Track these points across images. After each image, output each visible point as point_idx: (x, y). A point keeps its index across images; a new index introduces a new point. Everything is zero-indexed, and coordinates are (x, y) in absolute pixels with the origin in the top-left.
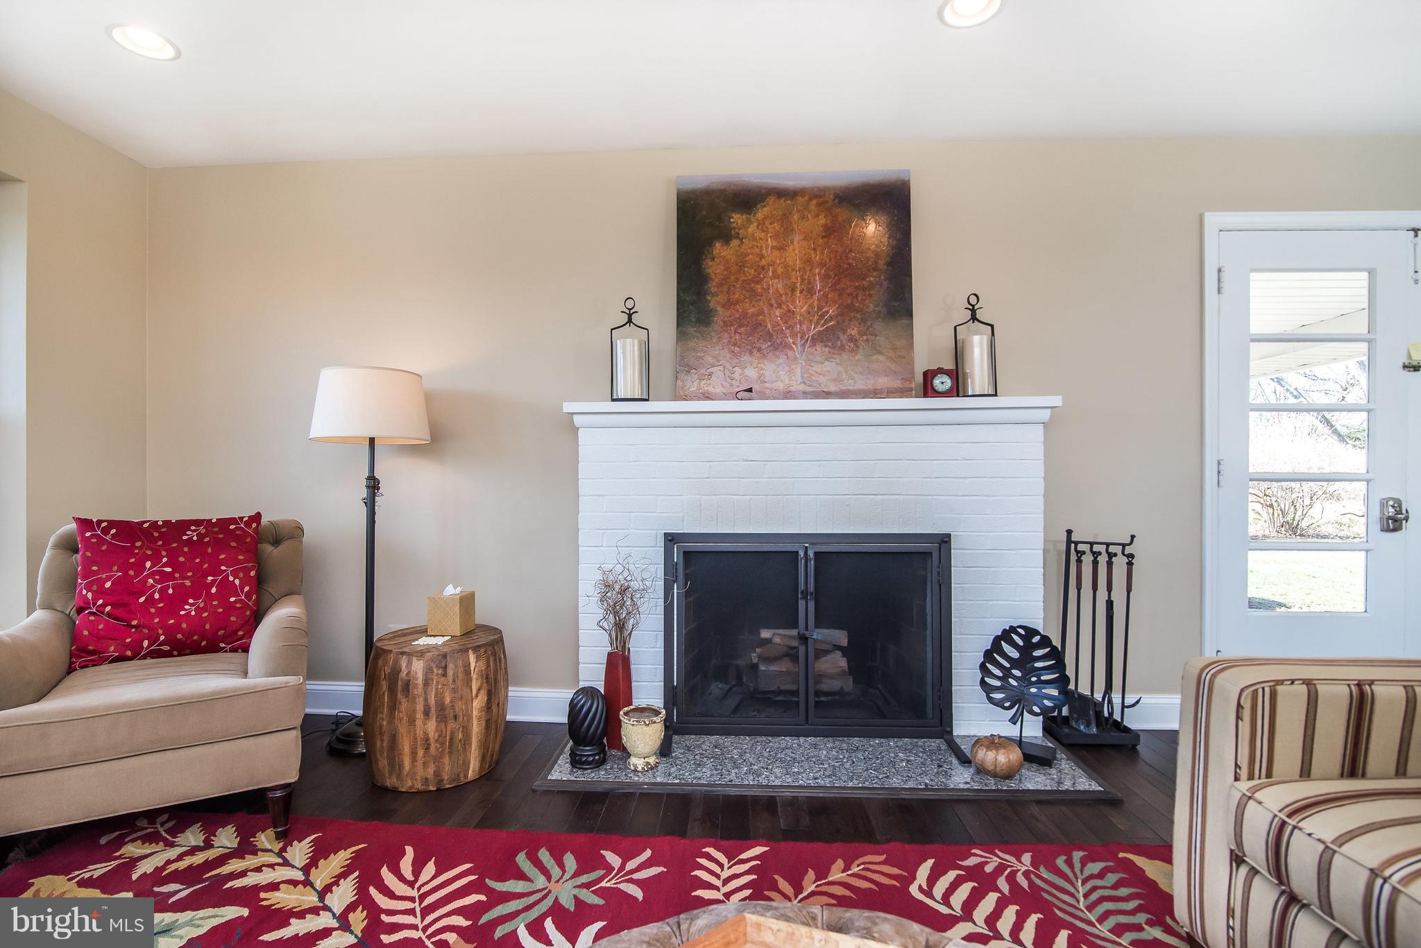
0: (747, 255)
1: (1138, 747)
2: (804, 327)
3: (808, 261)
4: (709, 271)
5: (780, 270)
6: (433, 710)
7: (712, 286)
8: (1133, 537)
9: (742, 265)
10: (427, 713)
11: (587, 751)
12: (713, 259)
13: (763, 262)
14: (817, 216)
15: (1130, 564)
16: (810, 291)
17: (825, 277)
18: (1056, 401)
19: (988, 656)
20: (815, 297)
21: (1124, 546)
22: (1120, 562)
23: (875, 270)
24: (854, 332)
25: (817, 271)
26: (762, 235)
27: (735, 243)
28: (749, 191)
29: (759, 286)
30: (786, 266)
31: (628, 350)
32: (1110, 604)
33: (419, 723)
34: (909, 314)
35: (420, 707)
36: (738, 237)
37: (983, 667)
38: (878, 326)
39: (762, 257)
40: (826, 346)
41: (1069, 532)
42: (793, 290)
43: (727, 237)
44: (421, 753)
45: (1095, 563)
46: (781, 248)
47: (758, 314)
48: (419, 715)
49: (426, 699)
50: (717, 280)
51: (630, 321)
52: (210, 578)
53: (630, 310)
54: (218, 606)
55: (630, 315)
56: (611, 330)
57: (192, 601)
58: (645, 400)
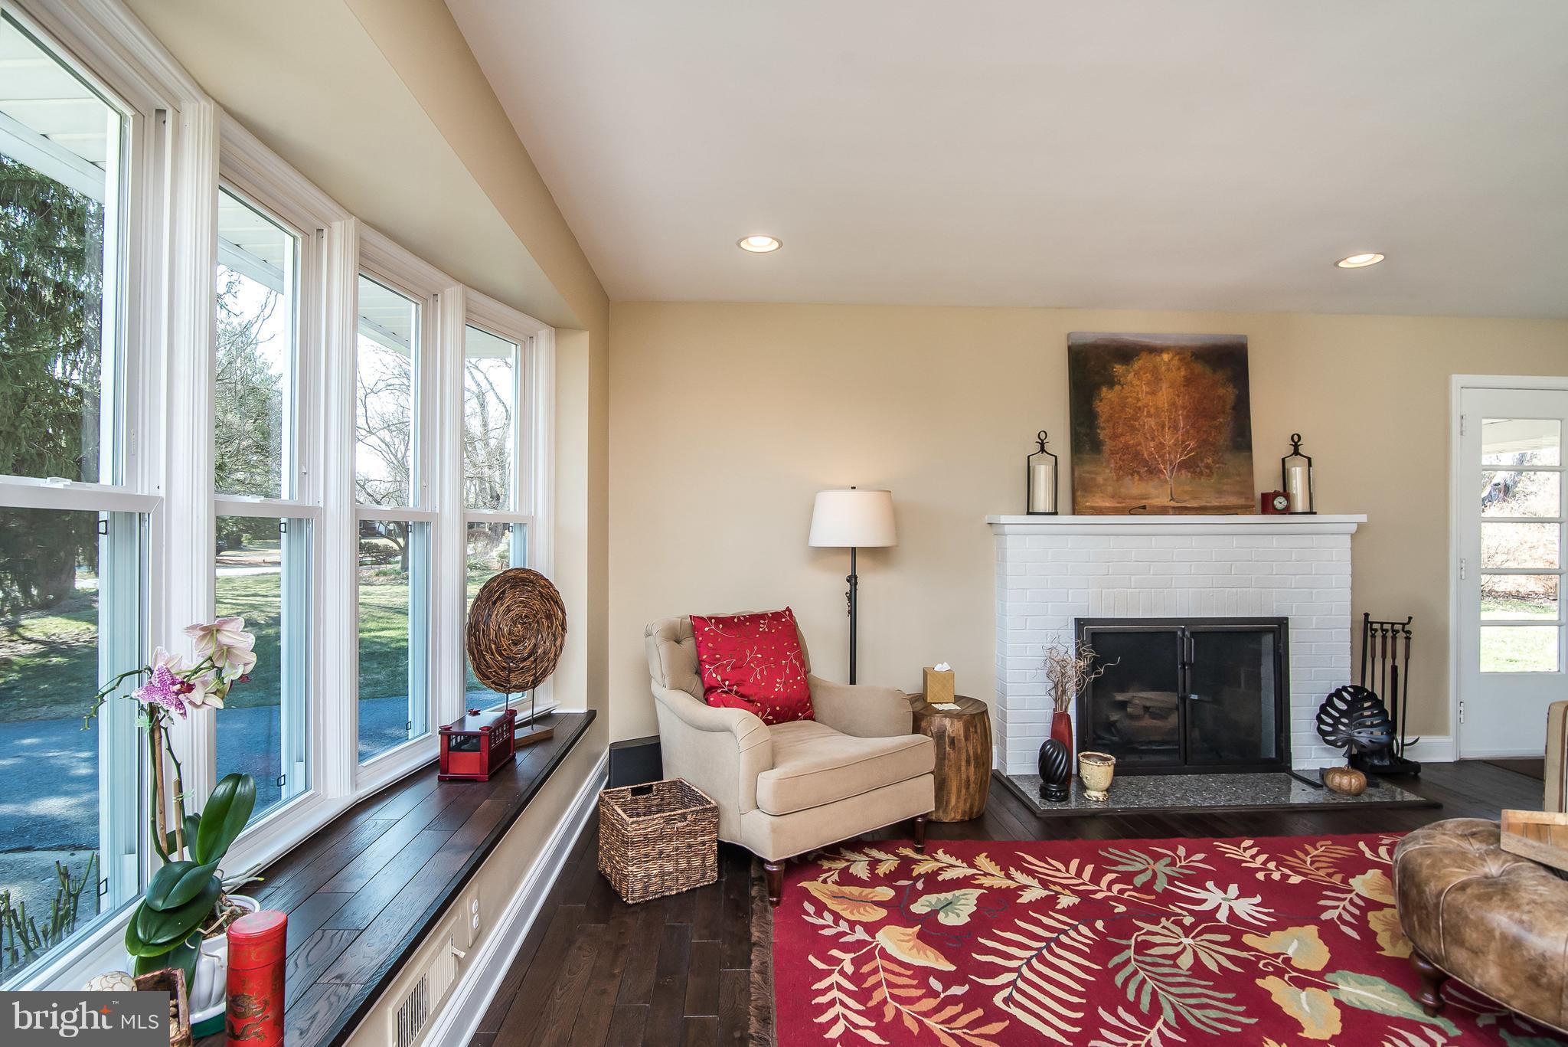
0: (1127, 398)
1: (1419, 774)
2: (1172, 456)
3: (1174, 404)
4: (1098, 409)
5: (1152, 411)
6: (972, 759)
7: (1101, 421)
8: (1410, 618)
9: (1124, 406)
10: (968, 762)
11: (1053, 787)
12: (1101, 400)
13: (1140, 404)
14: (1179, 369)
15: (1408, 639)
16: (1175, 428)
17: (1186, 417)
18: (1363, 518)
19: (1323, 709)
20: (1180, 433)
21: (1404, 625)
22: (1401, 635)
23: (1223, 412)
24: (1210, 461)
25: (1180, 412)
26: (1138, 383)
27: (1117, 388)
28: (1127, 346)
29: (1137, 423)
30: (1157, 408)
31: (1043, 473)
32: (1394, 669)
33: (963, 768)
34: (1248, 447)
35: (964, 757)
36: (1119, 384)
37: (1319, 718)
38: (1228, 456)
39: (1138, 400)
40: (1189, 472)
41: (1367, 615)
42: (1163, 427)
43: (1111, 383)
44: (963, 791)
45: (1384, 637)
46: (1153, 393)
47: (1138, 445)
48: (963, 763)
49: (967, 751)
50: (1104, 417)
51: (1043, 450)
52: (784, 662)
53: (1042, 441)
54: (793, 684)
55: (1042, 445)
56: (1029, 457)
57: (778, 680)
58: (1056, 513)
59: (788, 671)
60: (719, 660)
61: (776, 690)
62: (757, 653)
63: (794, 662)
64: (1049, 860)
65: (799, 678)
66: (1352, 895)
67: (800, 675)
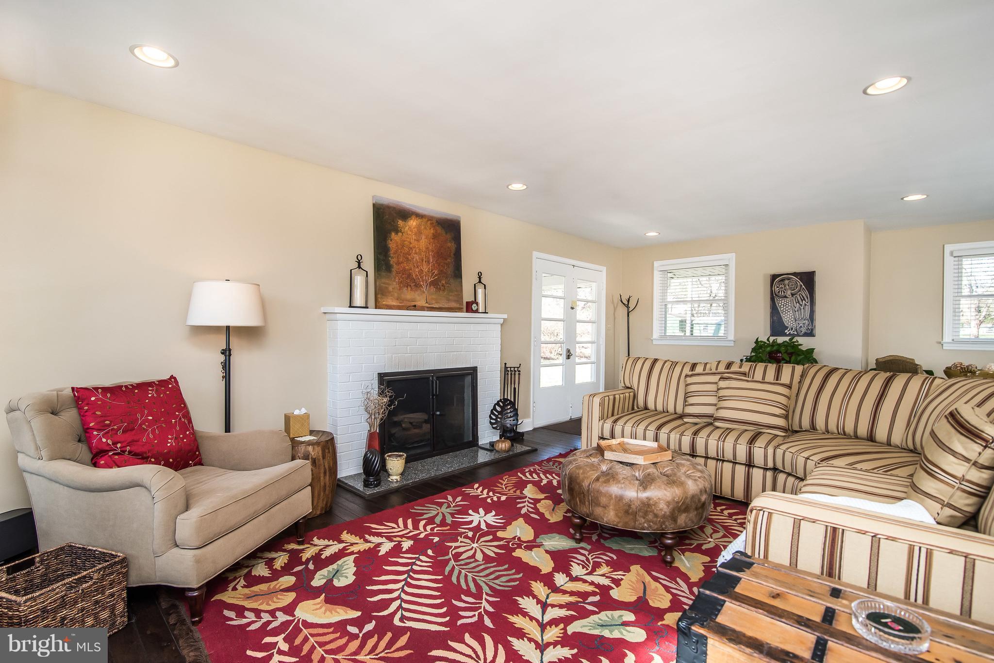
0: (405, 241)
1: (524, 438)
2: (427, 278)
3: (427, 248)
4: (390, 246)
5: (417, 251)
6: (327, 471)
7: (391, 253)
8: (520, 364)
9: (403, 246)
10: (325, 473)
11: (371, 479)
12: (391, 240)
13: (411, 246)
14: (430, 229)
15: (519, 374)
16: (429, 262)
17: (433, 257)
18: (505, 316)
19: (492, 412)
20: (430, 265)
21: (518, 368)
22: (517, 373)
23: (450, 256)
24: (444, 282)
25: (431, 253)
26: (410, 233)
27: (400, 234)
28: (405, 211)
29: (409, 257)
30: (420, 249)
31: (359, 280)
32: (515, 389)
33: (322, 478)
34: (461, 277)
35: (322, 471)
36: (401, 232)
37: (490, 416)
38: (452, 281)
39: (411, 243)
40: (434, 287)
41: (505, 364)
42: (422, 261)
43: (397, 231)
44: (322, 494)
45: (511, 374)
46: (418, 241)
47: (410, 270)
48: (322, 475)
49: (324, 466)
50: (393, 251)
51: (359, 267)
52: (173, 421)
53: (359, 261)
54: (183, 438)
55: (359, 263)
56: (351, 270)
57: (170, 437)
58: (366, 307)
59: (178, 428)
60: (109, 426)
61: (169, 445)
62: (148, 416)
63: (183, 420)
64: (385, 523)
65: (188, 433)
66: (527, 499)
67: (189, 430)
